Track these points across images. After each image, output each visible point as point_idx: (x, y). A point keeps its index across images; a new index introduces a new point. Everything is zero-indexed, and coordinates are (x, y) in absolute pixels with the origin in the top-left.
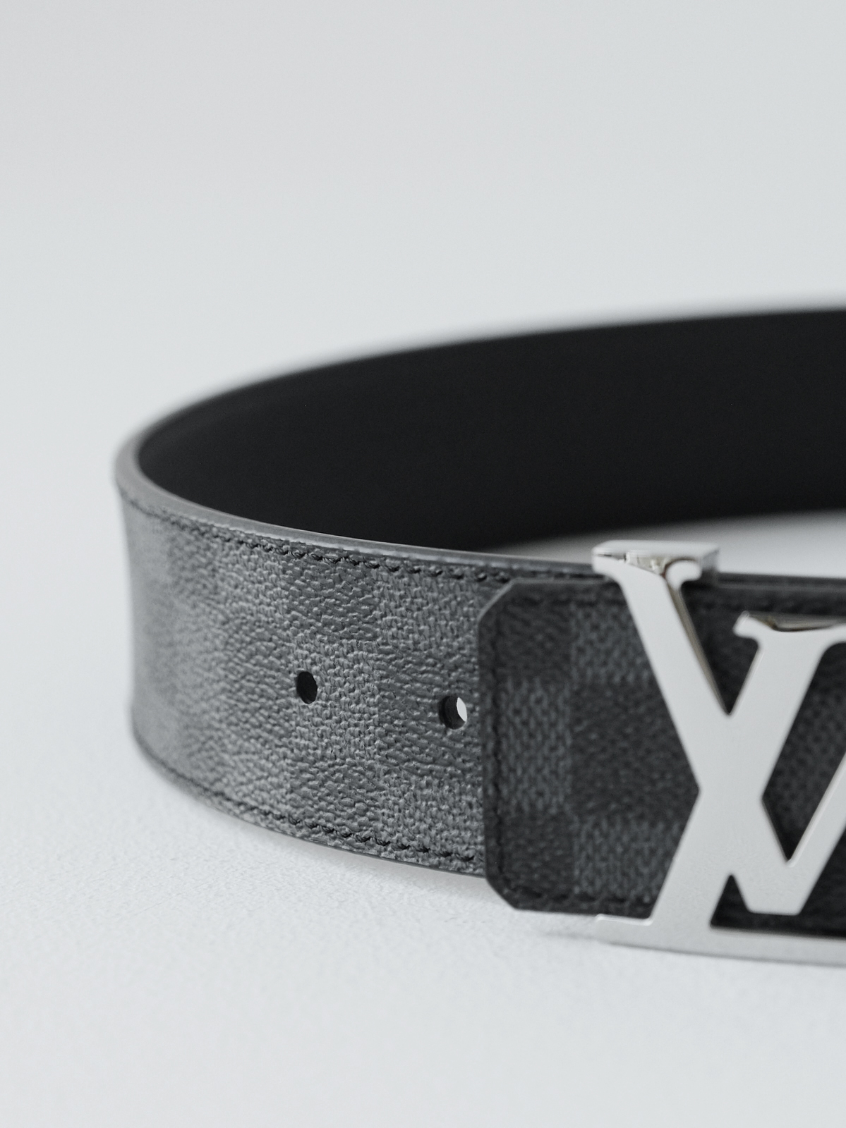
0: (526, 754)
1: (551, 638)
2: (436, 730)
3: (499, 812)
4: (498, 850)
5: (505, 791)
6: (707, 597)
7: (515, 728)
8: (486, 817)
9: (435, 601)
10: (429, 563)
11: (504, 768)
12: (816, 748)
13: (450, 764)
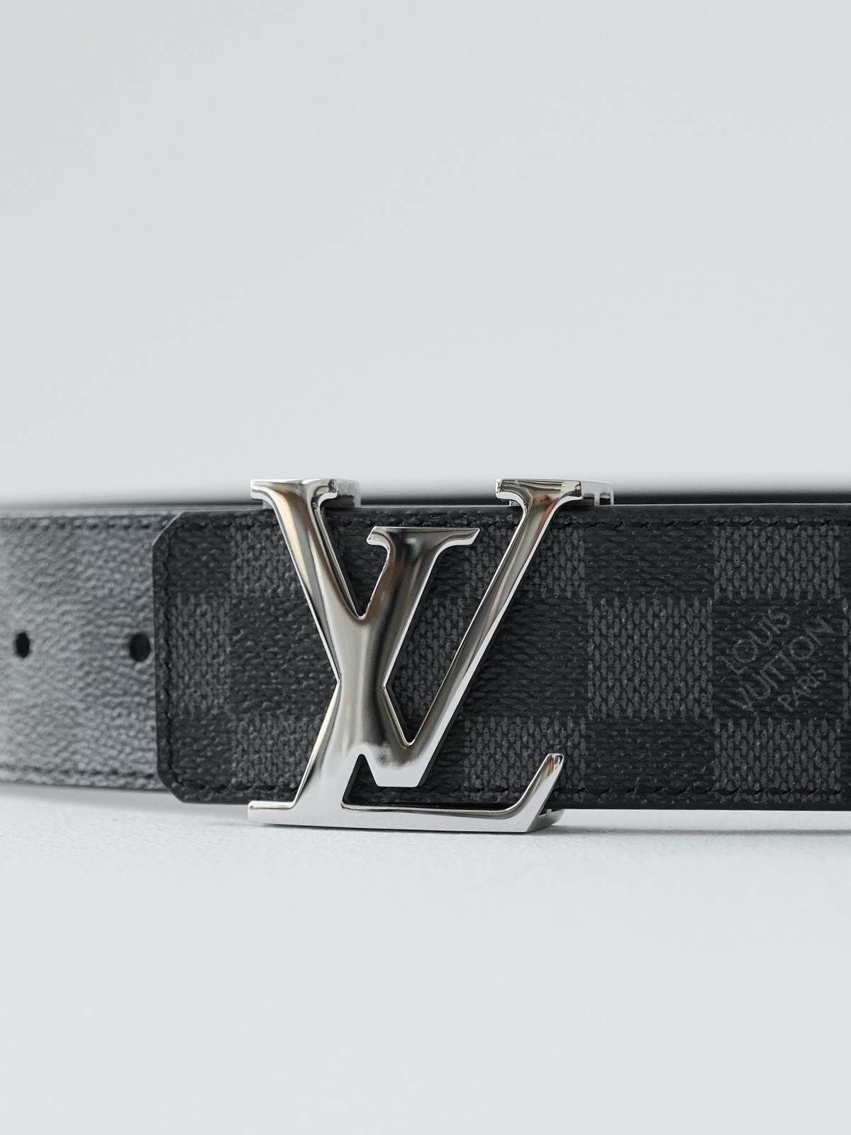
0: (193, 663)
1: (214, 559)
2: (126, 666)
3: (169, 715)
4: (168, 748)
5: (174, 695)
6: (344, 517)
7: (183, 639)
8: (158, 719)
9: (127, 551)
10: (122, 517)
11: (174, 675)
12: (435, 644)
13: (137, 694)
